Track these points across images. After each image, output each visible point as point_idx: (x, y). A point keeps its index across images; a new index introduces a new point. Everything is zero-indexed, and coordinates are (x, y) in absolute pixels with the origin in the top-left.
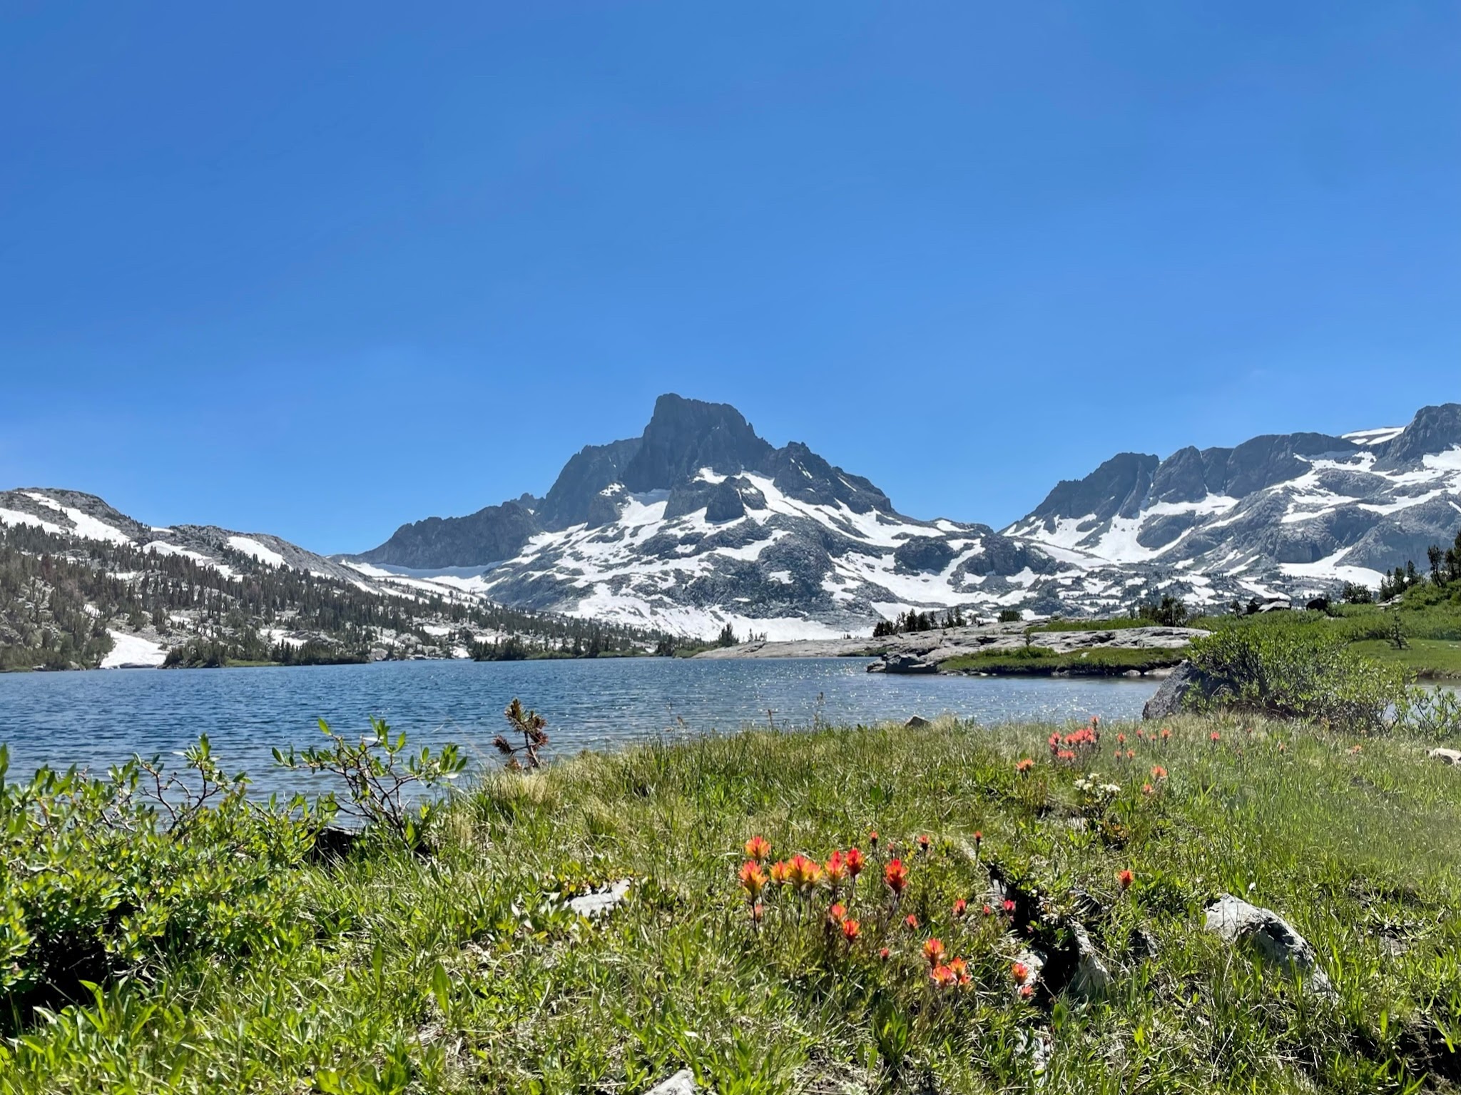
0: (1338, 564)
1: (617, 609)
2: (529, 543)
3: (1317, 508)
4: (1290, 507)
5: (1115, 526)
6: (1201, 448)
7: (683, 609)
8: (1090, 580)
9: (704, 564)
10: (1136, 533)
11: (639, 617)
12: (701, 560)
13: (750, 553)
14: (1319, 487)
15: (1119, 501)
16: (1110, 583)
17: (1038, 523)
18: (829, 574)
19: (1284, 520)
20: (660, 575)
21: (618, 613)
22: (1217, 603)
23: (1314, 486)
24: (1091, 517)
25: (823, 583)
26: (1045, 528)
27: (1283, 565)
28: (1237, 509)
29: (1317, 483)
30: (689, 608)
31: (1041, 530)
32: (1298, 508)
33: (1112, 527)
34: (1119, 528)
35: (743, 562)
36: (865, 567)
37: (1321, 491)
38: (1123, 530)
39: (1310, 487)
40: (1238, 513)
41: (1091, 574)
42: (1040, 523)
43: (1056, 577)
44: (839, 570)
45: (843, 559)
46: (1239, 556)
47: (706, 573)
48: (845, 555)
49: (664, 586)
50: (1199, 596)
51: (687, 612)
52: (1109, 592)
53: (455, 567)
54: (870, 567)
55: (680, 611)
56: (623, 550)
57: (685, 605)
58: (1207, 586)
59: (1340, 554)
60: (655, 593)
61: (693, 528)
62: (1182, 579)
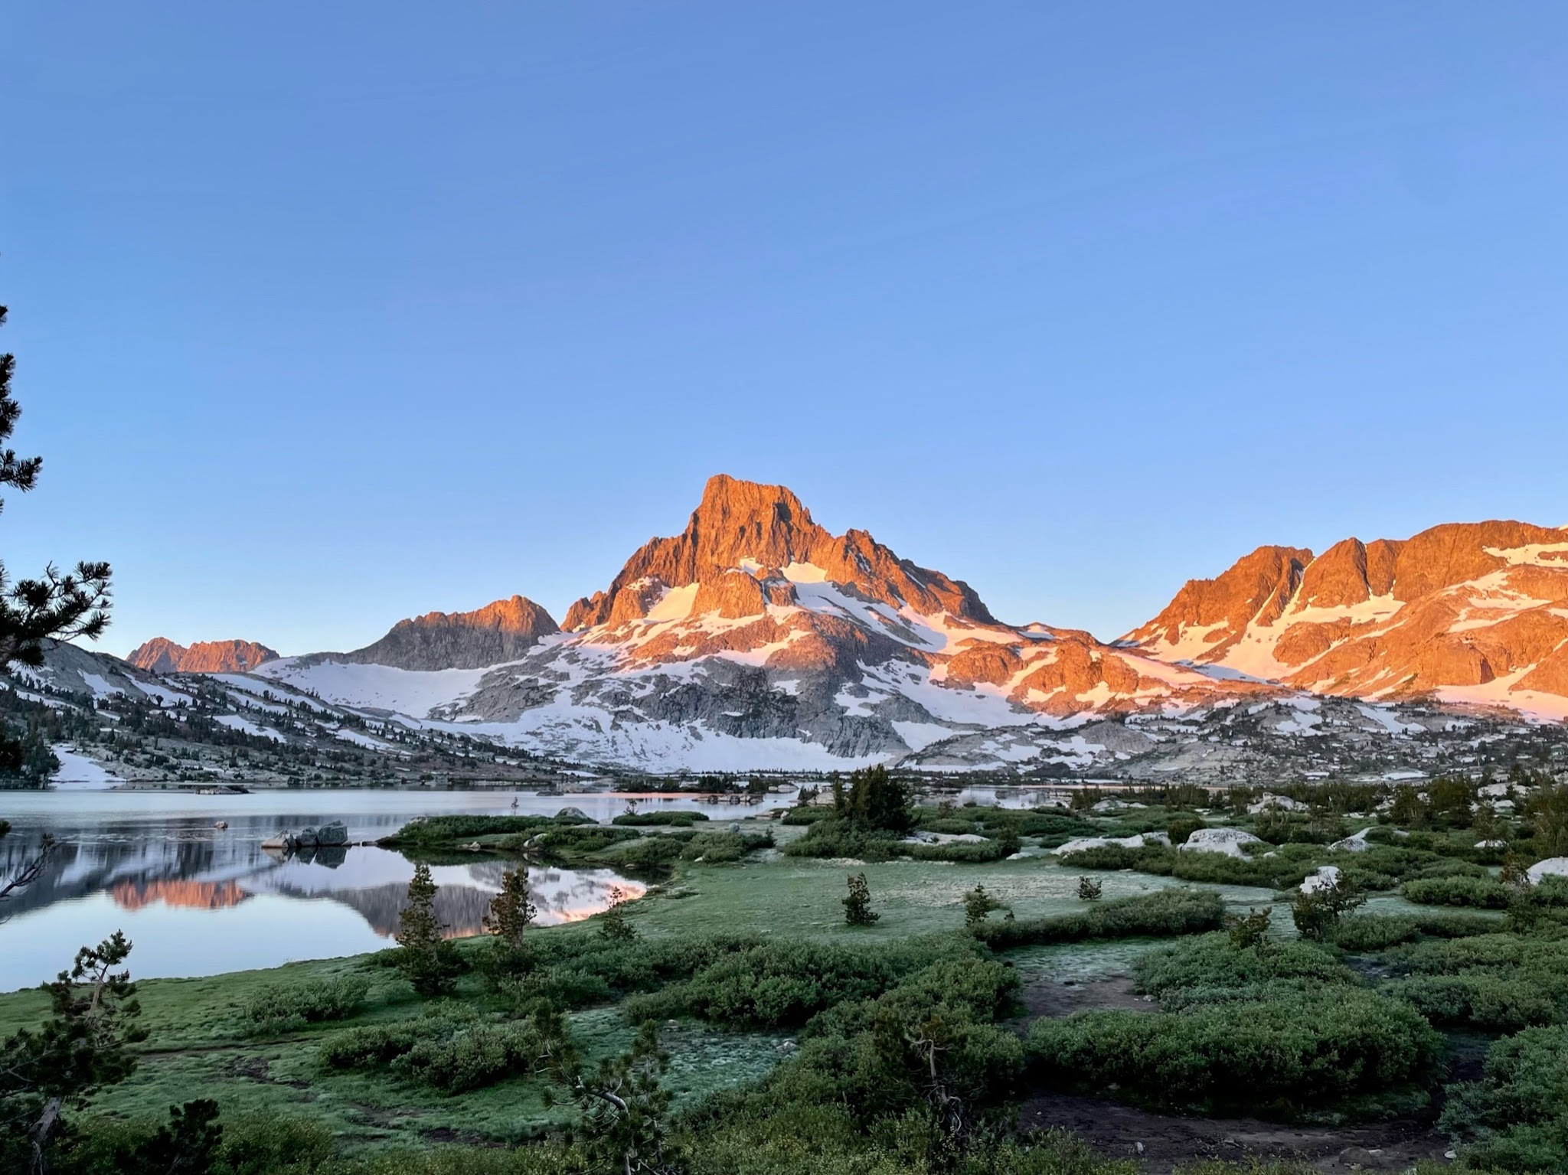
0: (1515, 687)
1: (570, 722)
2: (537, 643)
3: (1499, 612)
4: (1463, 613)
5: (1249, 636)
6: (1366, 540)
7: (654, 724)
8: (1173, 700)
9: (698, 670)
10: (1274, 644)
11: (594, 732)
12: (697, 665)
13: (758, 657)
14: (1505, 588)
15: (1258, 603)
16: (1196, 705)
17: (1160, 631)
18: (850, 684)
19: (1455, 628)
20: (638, 681)
21: (569, 726)
22: (1320, 733)
23: (1501, 587)
24: (1223, 624)
25: (838, 696)
26: (1166, 638)
27: (1440, 687)
28: (1398, 616)
29: (1505, 583)
30: (664, 723)
31: (1161, 640)
32: (1471, 616)
33: (1245, 637)
34: (1254, 638)
35: (747, 667)
36: (908, 678)
37: (1510, 593)
38: (1259, 641)
39: (1494, 588)
40: (1401, 619)
41: (1176, 694)
42: (1162, 631)
43: (1134, 695)
44: (867, 681)
45: (881, 668)
46: (1391, 674)
47: (697, 681)
48: (885, 664)
49: (638, 694)
50: (1299, 724)
51: (658, 727)
52: (1192, 717)
53: (454, 669)
54: (915, 678)
55: (649, 726)
56: (624, 651)
57: (657, 719)
58: (1314, 712)
59: (1519, 674)
60: (626, 702)
61: (701, 626)
62: (1282, 701)
